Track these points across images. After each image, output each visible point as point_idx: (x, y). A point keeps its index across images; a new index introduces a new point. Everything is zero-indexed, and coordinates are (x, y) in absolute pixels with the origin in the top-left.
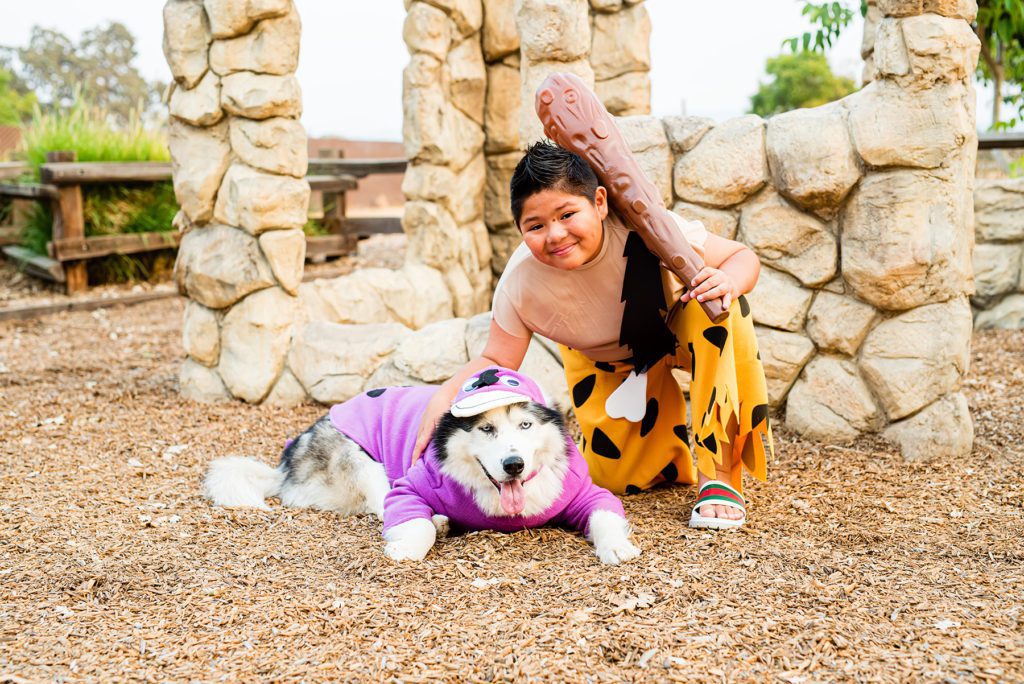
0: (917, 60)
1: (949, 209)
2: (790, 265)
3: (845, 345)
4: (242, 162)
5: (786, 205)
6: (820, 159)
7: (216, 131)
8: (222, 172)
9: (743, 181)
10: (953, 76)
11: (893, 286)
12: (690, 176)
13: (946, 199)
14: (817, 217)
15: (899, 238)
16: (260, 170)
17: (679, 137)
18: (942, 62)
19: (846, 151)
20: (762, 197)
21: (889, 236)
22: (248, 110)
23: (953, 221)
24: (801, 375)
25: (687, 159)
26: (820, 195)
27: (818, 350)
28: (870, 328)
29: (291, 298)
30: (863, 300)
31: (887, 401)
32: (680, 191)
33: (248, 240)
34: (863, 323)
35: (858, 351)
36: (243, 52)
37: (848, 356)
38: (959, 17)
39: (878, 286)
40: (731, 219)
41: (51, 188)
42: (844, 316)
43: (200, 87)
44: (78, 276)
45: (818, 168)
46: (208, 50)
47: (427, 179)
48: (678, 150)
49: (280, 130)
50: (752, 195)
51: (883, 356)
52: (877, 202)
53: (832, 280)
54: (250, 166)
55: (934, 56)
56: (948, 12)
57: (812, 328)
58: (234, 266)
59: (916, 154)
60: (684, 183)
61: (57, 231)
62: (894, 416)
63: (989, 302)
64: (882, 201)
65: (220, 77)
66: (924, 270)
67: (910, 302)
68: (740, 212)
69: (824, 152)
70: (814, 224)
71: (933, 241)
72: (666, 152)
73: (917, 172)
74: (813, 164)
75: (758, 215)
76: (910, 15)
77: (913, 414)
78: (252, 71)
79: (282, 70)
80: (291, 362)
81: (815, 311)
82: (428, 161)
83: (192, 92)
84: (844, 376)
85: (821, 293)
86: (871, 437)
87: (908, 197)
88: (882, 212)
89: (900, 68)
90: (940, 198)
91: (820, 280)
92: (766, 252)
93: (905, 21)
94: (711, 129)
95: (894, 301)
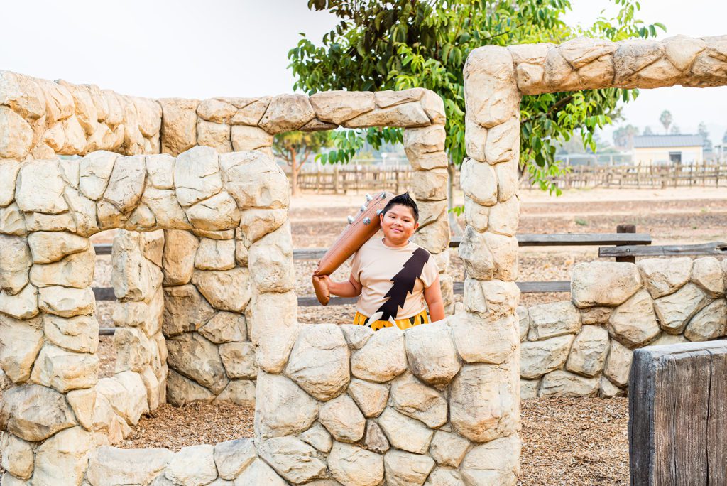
0: (491, 305)
1: (509, 385)
2: (421, 416)
3: (453, 462)
4: (52, 344)
5: (418, 382)
6: (439, 358)
7: (33, 323)
8: (37, 350)
9: (394, 369)
10: (509, 313)
11: (481, 430)
12: (361, 364)
13: (507, 380)
14: (436, 389)
15: (483, 403)
16: (66, 349)
17: (354, 341)
18: (504, 306)
19: (453, 354)
20: (404, 377)
21: (478, 402)
22: (61, 312)
23: (511, 392)
24: (428, 478)
25: (358, 354)
26: (438, 378)
27: (437, 464)
28: (467, 452)
29: (87, 433)
30: (462, 436)
32: (355, 372)
33: (57, 396)
34: (463, 450)
35: (461, 465)
36: (57, 274)
37: (454, 468)
38: (511, 281)
39: (472, 430)
40: (386, 389)
42: (452, 445)
43: (22, 295)
46: (29, 271)
47: (132, 312)
48: (353, 348)
49: (82, 324)
50: (399, 376)
51: (474, 468)
52: (470, 383)
53: (445, 424)
54: (59, 347)
55: (500, 303)
56: (505, 279)
57: (433, 452)
58: (48, 414)
59: (491, 357)
60: (357, 367)
64: (473, 382)
65: (38, 288)
67: (489, 437)
68: (391, 385)
69: (440, 355)
70: (435, 393)
71: (502, 404)
72: (346, 349)
73: (491, 366)
74: (435, 361)
75: (402, 388)
76: (486, 280)
78: (62, 286)
79: (83, 285)
80: (89, 476)
81: (435, 442)
82: (132, 299)
83: (15, 297)
84: (453, 479)
85: (438, 432)
87: (487, 380)
88: (473, 388)
89: (482, 309)
90: (504, 380)
91: (439, 425)
92: (407, 409)
93: (483, 283)
94: (372, 335)
95: (481, 438)
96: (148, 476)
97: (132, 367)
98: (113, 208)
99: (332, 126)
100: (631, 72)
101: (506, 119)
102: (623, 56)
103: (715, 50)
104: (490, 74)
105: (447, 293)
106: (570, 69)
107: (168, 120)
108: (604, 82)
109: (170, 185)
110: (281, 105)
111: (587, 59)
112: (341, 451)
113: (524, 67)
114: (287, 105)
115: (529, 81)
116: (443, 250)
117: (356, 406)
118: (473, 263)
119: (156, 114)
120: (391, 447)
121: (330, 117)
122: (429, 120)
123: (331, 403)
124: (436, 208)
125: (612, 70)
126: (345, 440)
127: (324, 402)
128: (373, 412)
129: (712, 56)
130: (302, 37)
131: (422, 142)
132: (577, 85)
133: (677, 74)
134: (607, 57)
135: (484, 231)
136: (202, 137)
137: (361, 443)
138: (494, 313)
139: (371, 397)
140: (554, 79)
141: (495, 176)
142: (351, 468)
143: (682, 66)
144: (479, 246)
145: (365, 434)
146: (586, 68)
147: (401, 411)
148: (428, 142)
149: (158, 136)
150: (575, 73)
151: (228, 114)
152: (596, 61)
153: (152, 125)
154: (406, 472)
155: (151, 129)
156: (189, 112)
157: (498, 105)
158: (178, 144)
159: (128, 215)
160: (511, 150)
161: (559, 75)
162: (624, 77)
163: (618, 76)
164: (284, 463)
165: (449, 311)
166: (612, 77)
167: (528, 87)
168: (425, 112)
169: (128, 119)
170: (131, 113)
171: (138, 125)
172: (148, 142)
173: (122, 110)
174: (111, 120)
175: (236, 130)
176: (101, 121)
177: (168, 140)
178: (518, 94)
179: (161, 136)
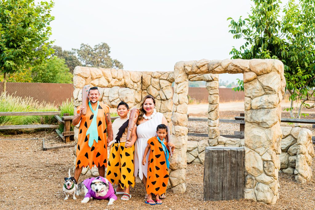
0: (176, 132)
10: (182, 135)
11: (173, 166)
15: (173, 159)
18: (180, 133)
31: (172, 184)
38: (184, 126)
41: (64, 121)
44: (68, 139)
51: (172, 177)
56: (181, 125)
61: (64, 130)
62: (173, 186)
66: (177, 164)
67: (175, 169)
71: (178, 160)
73: (177, 149)
76: (176, 125)
77: (176, 186)
90: (180, 153)
95: (173, 168)
100: (212, 69)
101: (182, 81)
102: (210, 65)
103: (233, 63)
104: (178, 69)
105: (216, 133)
106: (197, 68)
107: (143, 77)
109: (108, 96)
111: (201, 65)
113: (186, 67)
115: (188, 71)
118: (173, 120)
119: (140, 76)
122: (212, 79)
124: (214, 106)
125: (208, 68)
129: (232, 65)
130: (233, 48)
131: (210, 86)
132: (200, 72)
133: (223, 70)
134: (207, 65)
135: (176, 112)
136: (152, 82)
138: (178, 135)
140: (193, 71)
141: (178, 97)
143: (224, 68)
144: (174, 116)
146: (202, 68)
148: (211, 86)
149: (141, 82)
150: (199, 69)
151: (159, 76)
152: (204, 66)
153: (137, 79)
155: (136, 80)
156: (149, 75)
157: (180, 77)
160: (183, 90)
161: (195, 70)
162: (210, 70)
165: (217, 138)
166: (208, 70)
167: (188, 73)
168: (211, 77)
169: (126, 77)
170: (127, 76)
171: (131, 79)
172: (136, 84)
173: (123, 75)
174: (119, 78)
175: (161, 81)
176: (114, 78)
177: (144, 83)
178: (186, 75)
179: (142, 82)
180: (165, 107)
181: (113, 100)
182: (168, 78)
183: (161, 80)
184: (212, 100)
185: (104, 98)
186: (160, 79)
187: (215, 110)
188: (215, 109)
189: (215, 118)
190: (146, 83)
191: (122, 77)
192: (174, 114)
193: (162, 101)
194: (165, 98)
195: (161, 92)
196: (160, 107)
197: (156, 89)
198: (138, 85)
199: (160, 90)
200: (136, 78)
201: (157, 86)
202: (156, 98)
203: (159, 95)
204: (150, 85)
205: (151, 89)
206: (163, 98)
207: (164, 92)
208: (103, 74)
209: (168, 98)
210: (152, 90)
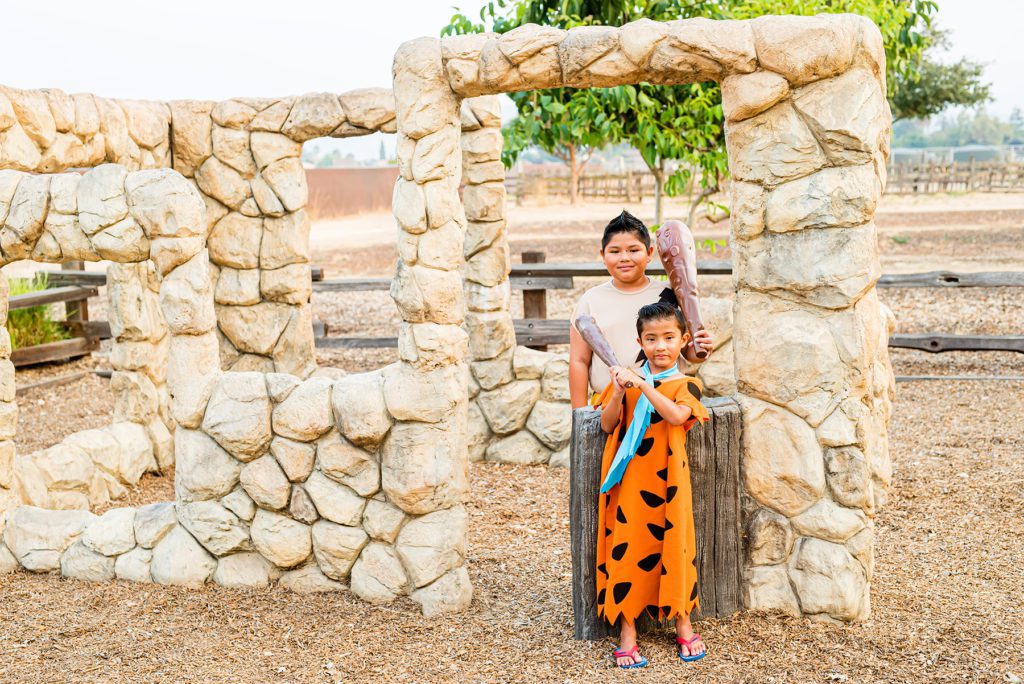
0: (422, 354)
1: (448, 449)
2: (350, 482)
3: (386, 537)
5: (344, 441)
6: (364, 415)
9: (316, 426)
10: (448, 362)
11: (413, 500)
12: (282, 420)
13: (446, 442)
14: (365, 451)
15: (415, 469)
17: (275, 393)
18: (438, 354)
19: (381, 409)
20: (329, 436)
21: (409, 468)
23: (450, 457)
24: (359, 556)
25: (280, 408)
26: (365, 438)
27: (370, 539)
28: (401, 526)
29: (5, 491)
30: (397, 507)
31: (413, 575)
32: (276, 429)
34: (398, 522)
35: (395, 540)
37: (389, 544)
38: (450, 324)
39: (404, 500)
40: (311, 450)
42: (385, 517)
45: (363, 420)
47: (129, 354)
48: (274, 401)
50: (324, 434)
51: (409, 544)
52: (402, 444)
53: (377, 492)
55: (432, 350)
56: (440, 321)
57: (366, 524)
59: (424, 414)
60: (279, 424)
62: (418, 585)
63: (558, 446)
64: (405, 443)
66: (432, 490)
67: (425, 509)
68: (316, 444)
69: (366, 411)
70: (363, 456)
71: (437, 471)
72: (267, 402)
73: (426, 425)
74: (359, 418)
75: (327, 448)
76: (417, 322)
77: (430, 584)
80: (6, 539)
81: (367, 512)
82: (129, 339)
84: (386, 557)
85: (371, 501)
86: (404, 600)
87: (421, 441)
88: (405, 450)
89: (413, 358)
90: (441, 442)
91: (369, 493)
92: (334, 473)
93: (415, 326)
94: (296, 386)
95: (415, 509)
96: (64, 541)
97: (132, 418)
98: (14, 236)
99: (365, 131)
100: (578, 67)
101: (436, 128)
102: (568, 48)
103: (676, 38)
104: (415, 73)
105: (505, 335)
106: (508, 65)
107: (177, 126)
108: (551, 80)
109: (73, 210)
110: (306, 106)
111: (526, 52)
112: (265, 519)
113: (454, 64)
114: (312, 106)
115: (461, 81)
116: (499, 283)
117: (279, 469)
118: (402, 302)
120: (319, 518)
121: (361, 120)
122: (477, 122)
123: (253, 464)
124: (488, 230)
125: (558, 66)
126: (267, 508)
127: (246, 462)
128: (298, 476)
129: (673, 46)
132: (519, 85)
133: (632, 69)
134: (551, 50)
135: (413, 263)
136: (217, 146)
137: (284, 510)
138: (429, 362)
139: (294, 456)
140: (489, 78)
141: (422, 197)
142: (273, 539)
143: (637, 60)
144: (407, 282)
145: (289, 501)
146: (527, 63)
147: (328, 475)
148: (476, 150)
149: (166, 144)
150: (515, 70)
151: (246, 118)
152: (539, 55)
154: (333, 546)
156: (201, 116)
157: (426, 111)
158: (191, 154)
159: (32, 244)
160: (442, 166)
161: (495, 73)
162: (570, 73)
163: (565, 73)
164: (204, 532)
165: (507, 357)
166: (559, 74)
167: (462, 88)
168: (473, 112)
169: (110, 127)
170: (116, 120)
171: (130, 134)
172: (149, 153)
173: (99, 116)
174: (81, 129)
175: (256, 138)
176: (64, 132)
177: (179, 150)
178: (453, 97)
179: (172, 146)
180: (281, 245)
181: (102, 228)
182: (288, 126)
183: (255, 136)
184: (482, 207)
185: (52, 219)
186: (251, 132)
187: (496, 245)
188: (494, 241)
189: (494, 278)
190: (188, 148)
191: (95, 127)
192: (403, 274)
193: (268, 222)
194: (280, 208)
195: (257, 185)
196: (258, 247)
197: (237, 174)
198: (157, 158)
199: (251, 175)
200: (149, 130)
201: (241, 161)
202: (239, 211)
203: (252, 196)
204: (207, 158)
205: (213, 174)
206: (268, 209)
207: (273, 181)
208: (17, 113)
209: (290, 207)
210: (219, 178)
